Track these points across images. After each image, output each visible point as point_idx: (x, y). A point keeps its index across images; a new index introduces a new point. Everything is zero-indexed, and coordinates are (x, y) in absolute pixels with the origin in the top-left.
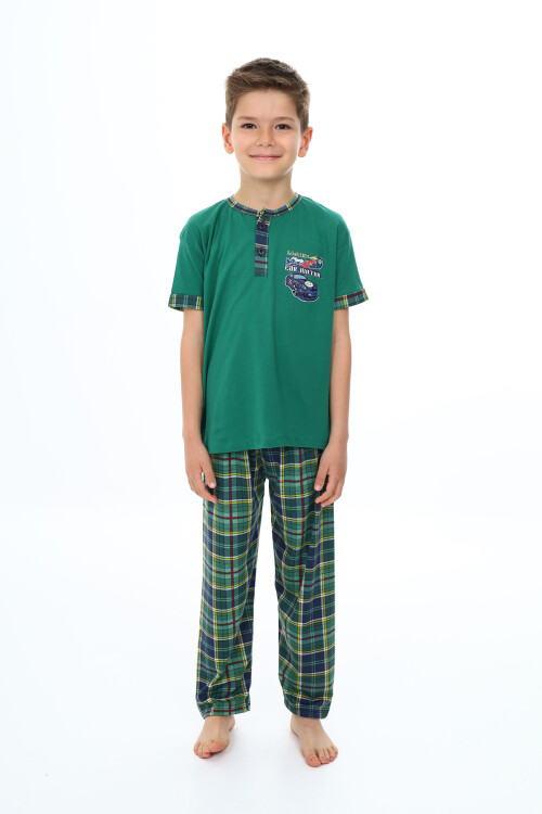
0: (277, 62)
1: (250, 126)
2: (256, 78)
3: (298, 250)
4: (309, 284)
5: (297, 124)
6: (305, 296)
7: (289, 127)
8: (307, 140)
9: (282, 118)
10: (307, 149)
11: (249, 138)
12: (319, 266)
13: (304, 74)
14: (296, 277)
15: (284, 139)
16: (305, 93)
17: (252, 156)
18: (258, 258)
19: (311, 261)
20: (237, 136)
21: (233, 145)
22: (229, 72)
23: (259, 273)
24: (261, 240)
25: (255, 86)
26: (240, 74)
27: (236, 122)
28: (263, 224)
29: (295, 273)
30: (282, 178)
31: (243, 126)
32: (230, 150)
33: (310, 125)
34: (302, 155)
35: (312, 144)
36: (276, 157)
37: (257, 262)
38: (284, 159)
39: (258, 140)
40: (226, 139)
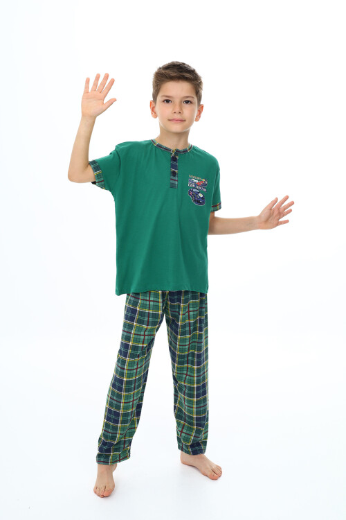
0: (184, 64)
1: (168, 101)
2: (173, 74)
3: (196, 175)
4: (201, 195)
5: (196, 100)
6: (198, 202)
7: (191, 102)
8: (200, 112)
9: (187, 97)
10: (200, 117)
11: (168, 110)
12: (206, 184)
13: (199, 72)
14: (194, 190)
15: (187, 110)
16: (201, 83)
17: (169, 120)
18: (172, 177)
19: (202, 181)
20: (159, 106)
21: (158, 113)
22: (155, 70)
23: (173, 186)
24: (174, 167)
25: (172, 78)
26: (163, 71)
27: (159, 98)
28: (175, 157)
29: (193, 188)
30: (184, 134)
31: (164, 101)
32: (155, 117)
33: (201, 103)
34: (197, 120)
36: (183, 121)
37: (172, 179)
38: (187, 122)
39: (173, 109)
40: (153, 109)
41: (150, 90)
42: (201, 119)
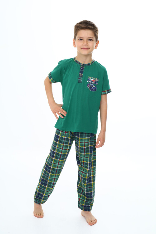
0: (89, 21)
1: (81, 39)
2: (83, 26)
3: (92, 76)
4: (94, 87)
5: (95, 39)
6: (92, 90)
7: (92, 40)
9: (90, 37)
10: (97, 47)
11: (81, 43)
12: (97, 81)
13: (97, 25)
14: (90, 84)
15: (90, 44)
16: (97, 30)
17: (81, 48)
18: (80, 78)
19: (95, 80)
20: (77, 42)
21: (76, 45)
22: (75, 24)
23: (79, 82)
24: (81, 72)
25: (83, 28)
26: (78, 25)
27: (77, 38)
28: (83, 68)
29: (90, 83)
30: (89, 55)
31: (79, 39)
32: (75, 47)
33: (98, 40)
34: (96, 48)
35: (98, 45)
36: (88, 49)
37: (79, 78)
38: (90, 49)
39: (83, 43)
40: (74, 43)
41: (73, 34)
42: (98, 48)
